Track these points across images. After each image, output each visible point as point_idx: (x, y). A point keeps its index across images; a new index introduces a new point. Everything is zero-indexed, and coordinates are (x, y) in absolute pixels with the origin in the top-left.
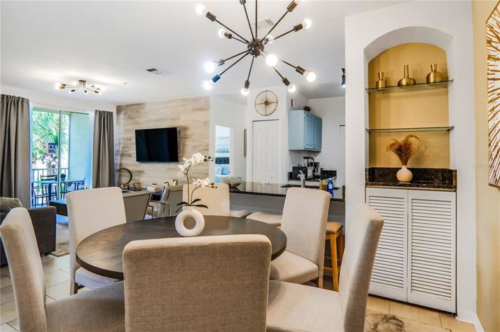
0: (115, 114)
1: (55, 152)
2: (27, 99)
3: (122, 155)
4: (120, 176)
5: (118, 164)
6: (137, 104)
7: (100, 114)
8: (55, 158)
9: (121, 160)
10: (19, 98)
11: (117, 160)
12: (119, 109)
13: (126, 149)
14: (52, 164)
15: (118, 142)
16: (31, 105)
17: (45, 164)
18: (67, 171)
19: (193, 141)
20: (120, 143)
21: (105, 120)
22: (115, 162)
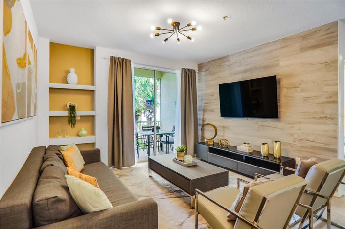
0: (197, 72)
1: (151, 108)
2: (130, 60)
3: (204, 111)
4: (203, 130)
5: (202, 119)
6: (219, 59)
7: (185, 72)
8: (152, 112)
9: (204, 115)
10: (123, 59)
11: (200, 115)
12: (200, 67)
13: (207, 105)
14: (150, 116)
15: (200, 98)
16: (133, 66)
17: (146, 117)
18: (159, 123)
19: (303, 91)
20: (202, 99)
21: (189, 77)
22: (198, 116)
